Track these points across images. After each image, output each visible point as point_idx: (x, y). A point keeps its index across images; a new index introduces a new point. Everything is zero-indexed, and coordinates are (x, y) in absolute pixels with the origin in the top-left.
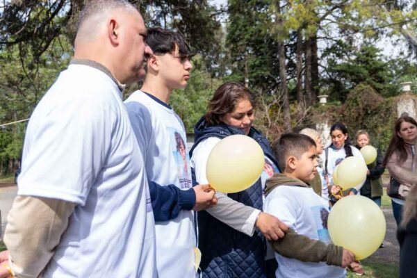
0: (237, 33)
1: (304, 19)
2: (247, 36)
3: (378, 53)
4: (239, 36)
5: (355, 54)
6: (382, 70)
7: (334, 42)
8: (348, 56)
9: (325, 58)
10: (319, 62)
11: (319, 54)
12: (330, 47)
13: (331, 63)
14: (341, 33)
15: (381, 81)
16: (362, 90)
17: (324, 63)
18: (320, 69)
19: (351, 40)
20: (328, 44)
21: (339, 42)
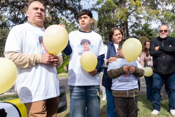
0: (101, 22)
1: (122, 15)
2: (104, 23)
3: (149, 26)
4: (101, 23)
5: (141, 27)
6: (151, 31)
7: (134, 23)
8: (139, 27)
9: (131, 29)
10: (129, 30)
11: (129, 28)
12: (132, 25)
13: (133, 30)
14: (136, 19)
15: (151, 35)
16: (143, 38)
17: (130, 30)
18: (129, 33)
19: (140, 22)
20: (132, 24)
21: (136, 23)
